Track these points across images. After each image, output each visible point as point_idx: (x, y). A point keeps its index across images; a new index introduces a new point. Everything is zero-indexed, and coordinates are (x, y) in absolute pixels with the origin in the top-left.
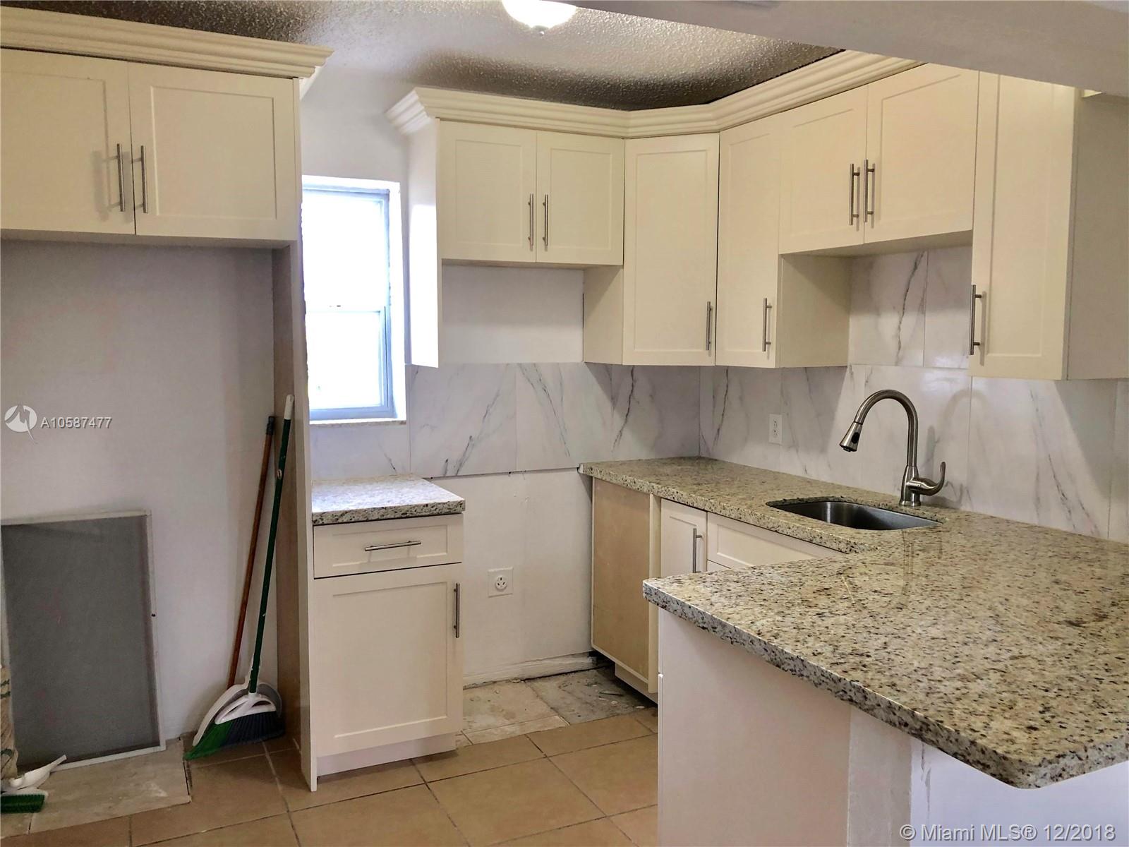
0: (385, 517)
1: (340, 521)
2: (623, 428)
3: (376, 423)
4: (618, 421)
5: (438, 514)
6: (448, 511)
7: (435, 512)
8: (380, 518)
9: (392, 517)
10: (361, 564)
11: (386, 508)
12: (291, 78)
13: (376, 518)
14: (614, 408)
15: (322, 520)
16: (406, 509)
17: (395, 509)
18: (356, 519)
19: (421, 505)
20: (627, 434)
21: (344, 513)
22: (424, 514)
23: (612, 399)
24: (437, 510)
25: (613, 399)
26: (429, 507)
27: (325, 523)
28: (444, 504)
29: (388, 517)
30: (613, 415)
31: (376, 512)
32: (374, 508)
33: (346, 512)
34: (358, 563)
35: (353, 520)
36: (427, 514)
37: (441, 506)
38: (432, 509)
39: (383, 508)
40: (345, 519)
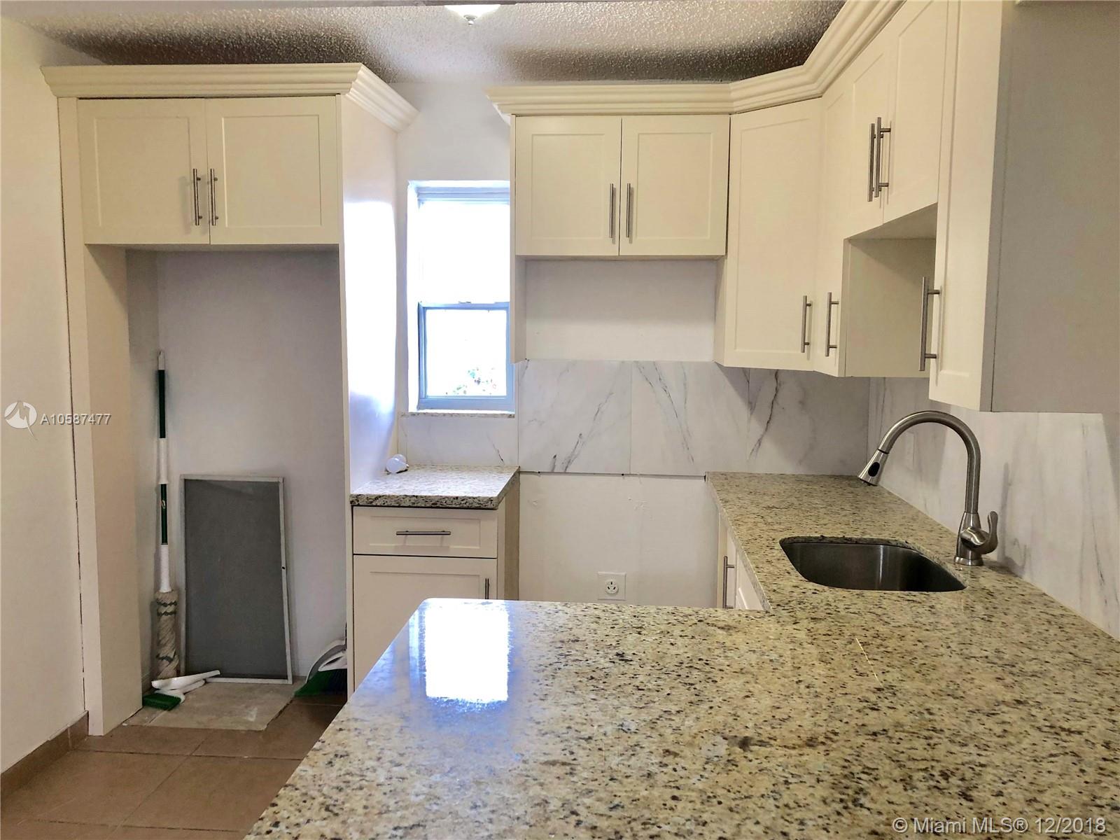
0: (415, 505)
1: (374, 504)
2: (762, 436)
3: (486, 414)
4: (756, 428)
5: (468, 508)
6: (478, 505)
7: (465, 505)
8: (411, 505)
9: (423, 505)
10: (396, 546)
11: (417, 497)
12: (334, 95)
13: (408, 505)
14: (751, 414)
15: (358, 501)
16: (436, 500)
17: (426, 499)
18: (389, 503)
19: (452, 497)
20: (767, 445)
21: (378, 497)
22: (454, 506)
23: (750, 403)
24: (467, 504)
25: (751, 405)
26: (459, 500)
27: (361, 504)
28: (474, 498)
29: (419, 505)
30: (749, 421)
31: (407, 499)
32: (406, 496)
33: (380, 497)
34: (393, 545)
35: (386, 504)
36: (458, 506)
37: (471, 500)
38: (463, 502)
39: (414, 496)
40: (379, 502)
